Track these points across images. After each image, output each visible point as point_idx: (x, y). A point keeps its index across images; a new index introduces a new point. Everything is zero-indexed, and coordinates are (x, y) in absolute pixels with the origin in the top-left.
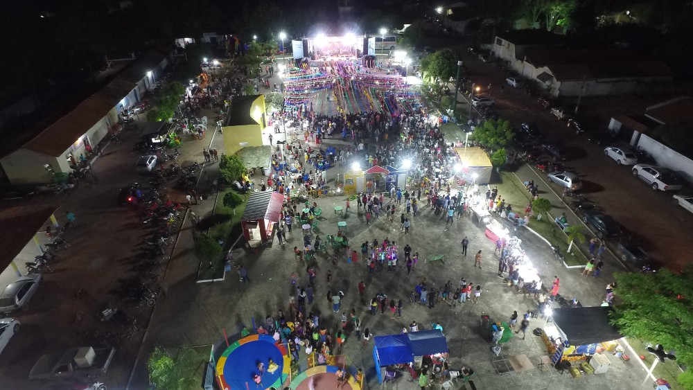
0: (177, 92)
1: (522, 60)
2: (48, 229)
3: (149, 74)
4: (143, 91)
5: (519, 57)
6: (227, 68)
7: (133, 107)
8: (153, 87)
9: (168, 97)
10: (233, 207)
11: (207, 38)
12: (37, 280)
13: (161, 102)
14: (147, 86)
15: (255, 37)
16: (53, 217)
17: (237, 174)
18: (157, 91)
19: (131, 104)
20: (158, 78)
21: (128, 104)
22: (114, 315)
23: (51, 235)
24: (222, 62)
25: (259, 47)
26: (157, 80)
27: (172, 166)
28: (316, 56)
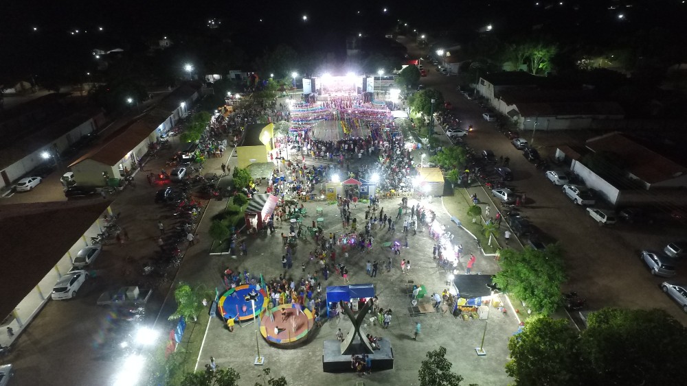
0: (203, 120)
1: (499, 98)
2: (105, 217)
3: (183, 105)
4: (177, 118)
5: (497, 96)
6: (246, 101)
7: (169, 131)
8: (185, 115)
9: (197, 123)
10: (241, 205)
11: (232, 74)
12: (99, 249)
13: (191, 127)
14: (180, 115)
15: (272, 75)
16: (109, 208)
17: (246, 181)
18: (188, 118)
19: (167, 129)
20: (189, 108)
21: (164, 129)
22: (152, 271)
23: (107, 220)
24: (243, 96)
25: (275, 84)
26: (188, 110)
27: (197, 176)
28: (323, 92)
